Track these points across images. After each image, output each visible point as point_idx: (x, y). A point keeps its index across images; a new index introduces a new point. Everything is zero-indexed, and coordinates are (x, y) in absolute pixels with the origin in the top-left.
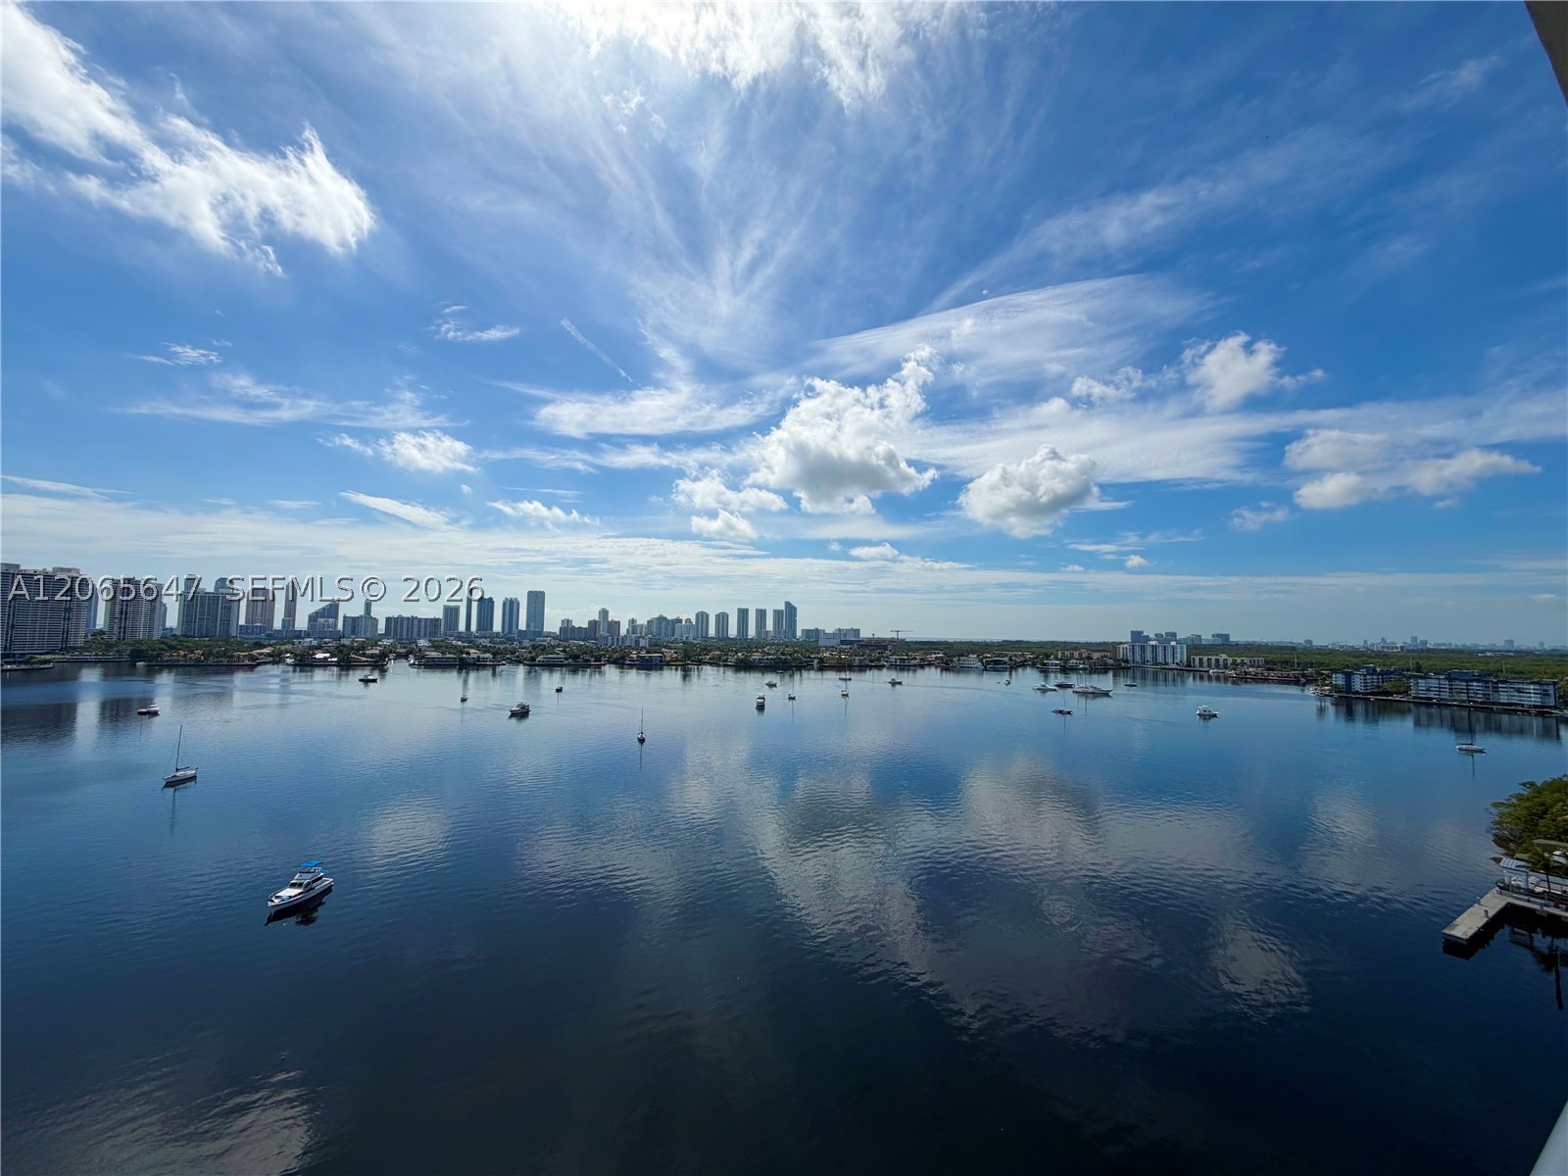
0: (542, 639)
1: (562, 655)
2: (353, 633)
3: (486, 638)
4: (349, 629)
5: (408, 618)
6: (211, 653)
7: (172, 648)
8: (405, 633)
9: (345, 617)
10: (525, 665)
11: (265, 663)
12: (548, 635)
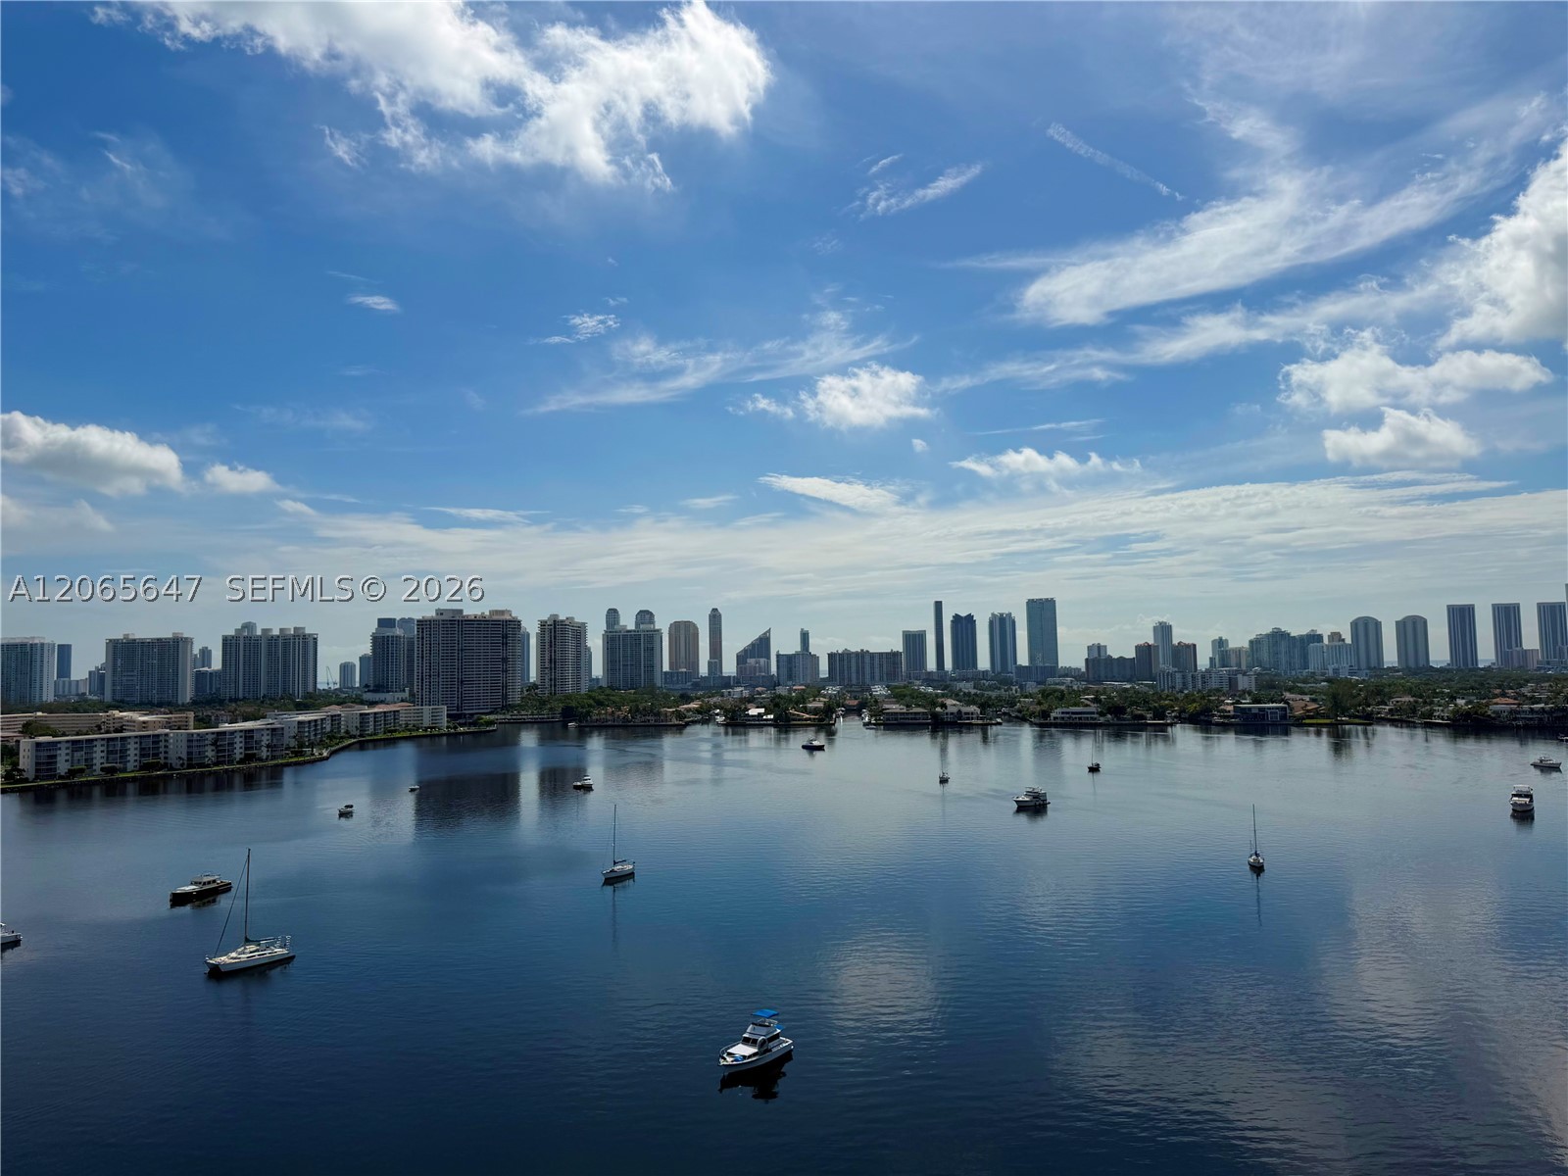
0: (1057, 680)
1: (1093, 708)
2: (790, 677)
3: (968, 680)
4: (784, 671)
5: (857, 654)
6: (637, 710)
7: (600, 703)
8: (854, 676)
9: (778, 656)
10: (1032, 724)
11: (694, 722)
12: (1068, 672)
